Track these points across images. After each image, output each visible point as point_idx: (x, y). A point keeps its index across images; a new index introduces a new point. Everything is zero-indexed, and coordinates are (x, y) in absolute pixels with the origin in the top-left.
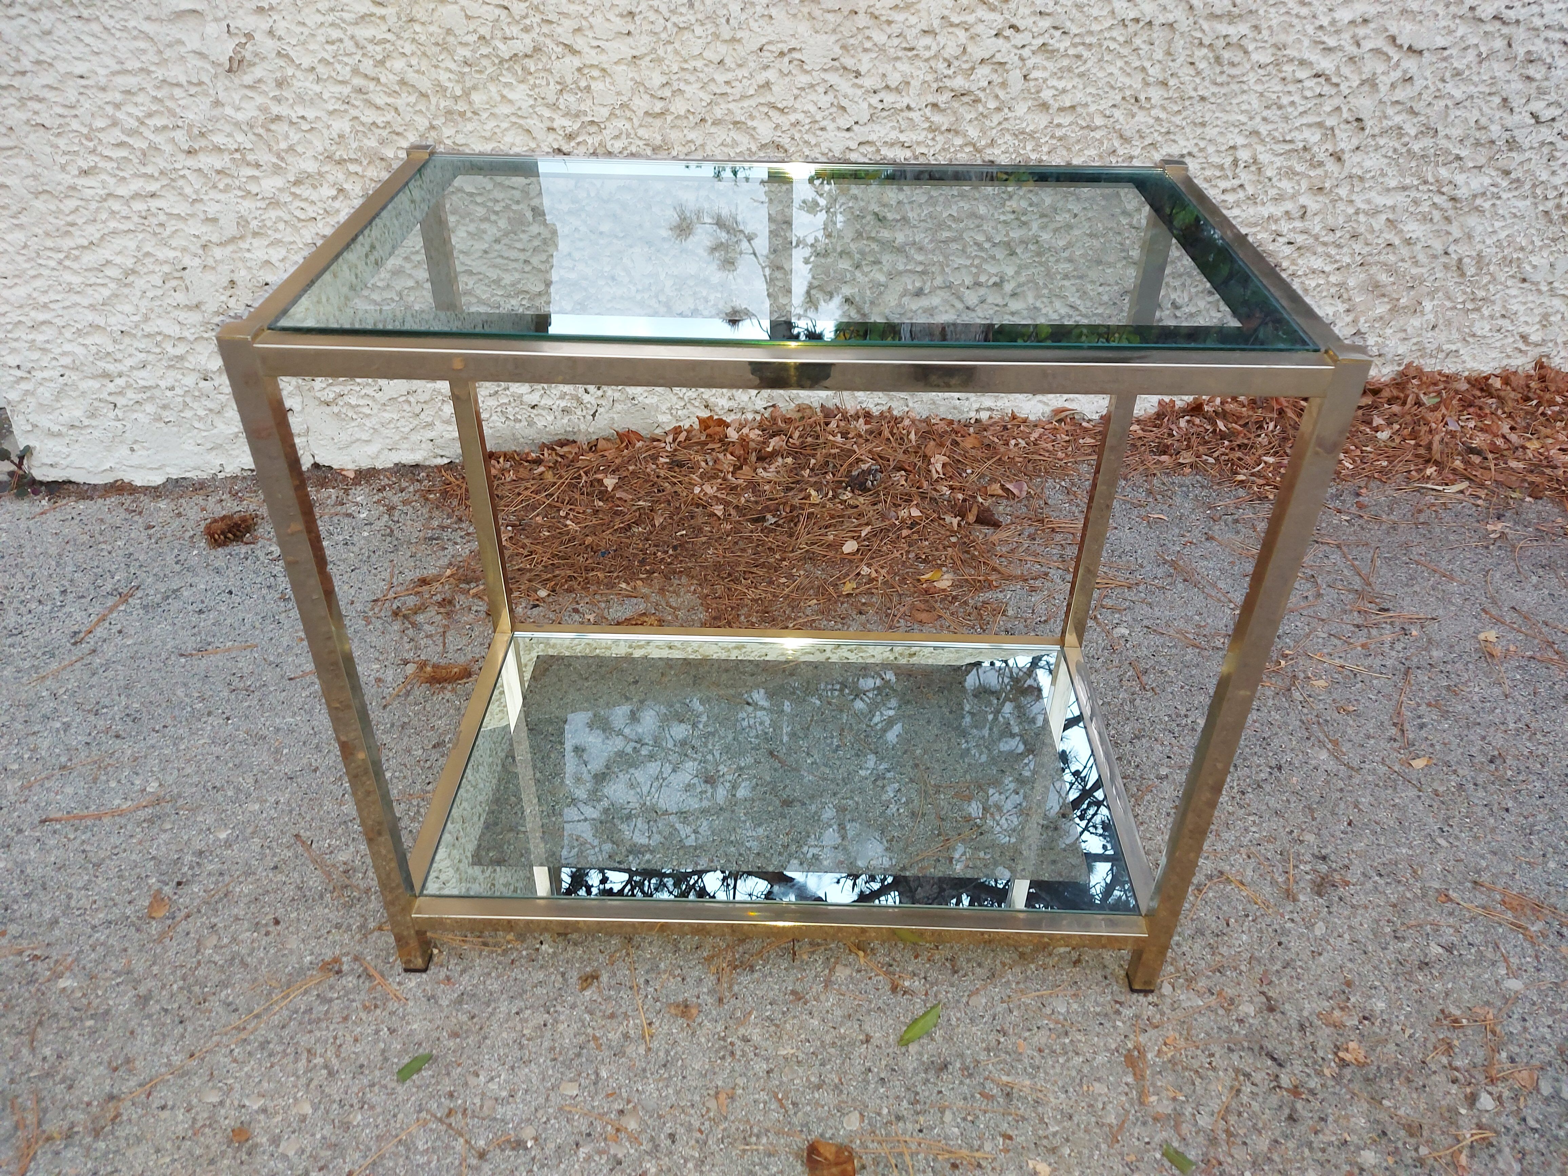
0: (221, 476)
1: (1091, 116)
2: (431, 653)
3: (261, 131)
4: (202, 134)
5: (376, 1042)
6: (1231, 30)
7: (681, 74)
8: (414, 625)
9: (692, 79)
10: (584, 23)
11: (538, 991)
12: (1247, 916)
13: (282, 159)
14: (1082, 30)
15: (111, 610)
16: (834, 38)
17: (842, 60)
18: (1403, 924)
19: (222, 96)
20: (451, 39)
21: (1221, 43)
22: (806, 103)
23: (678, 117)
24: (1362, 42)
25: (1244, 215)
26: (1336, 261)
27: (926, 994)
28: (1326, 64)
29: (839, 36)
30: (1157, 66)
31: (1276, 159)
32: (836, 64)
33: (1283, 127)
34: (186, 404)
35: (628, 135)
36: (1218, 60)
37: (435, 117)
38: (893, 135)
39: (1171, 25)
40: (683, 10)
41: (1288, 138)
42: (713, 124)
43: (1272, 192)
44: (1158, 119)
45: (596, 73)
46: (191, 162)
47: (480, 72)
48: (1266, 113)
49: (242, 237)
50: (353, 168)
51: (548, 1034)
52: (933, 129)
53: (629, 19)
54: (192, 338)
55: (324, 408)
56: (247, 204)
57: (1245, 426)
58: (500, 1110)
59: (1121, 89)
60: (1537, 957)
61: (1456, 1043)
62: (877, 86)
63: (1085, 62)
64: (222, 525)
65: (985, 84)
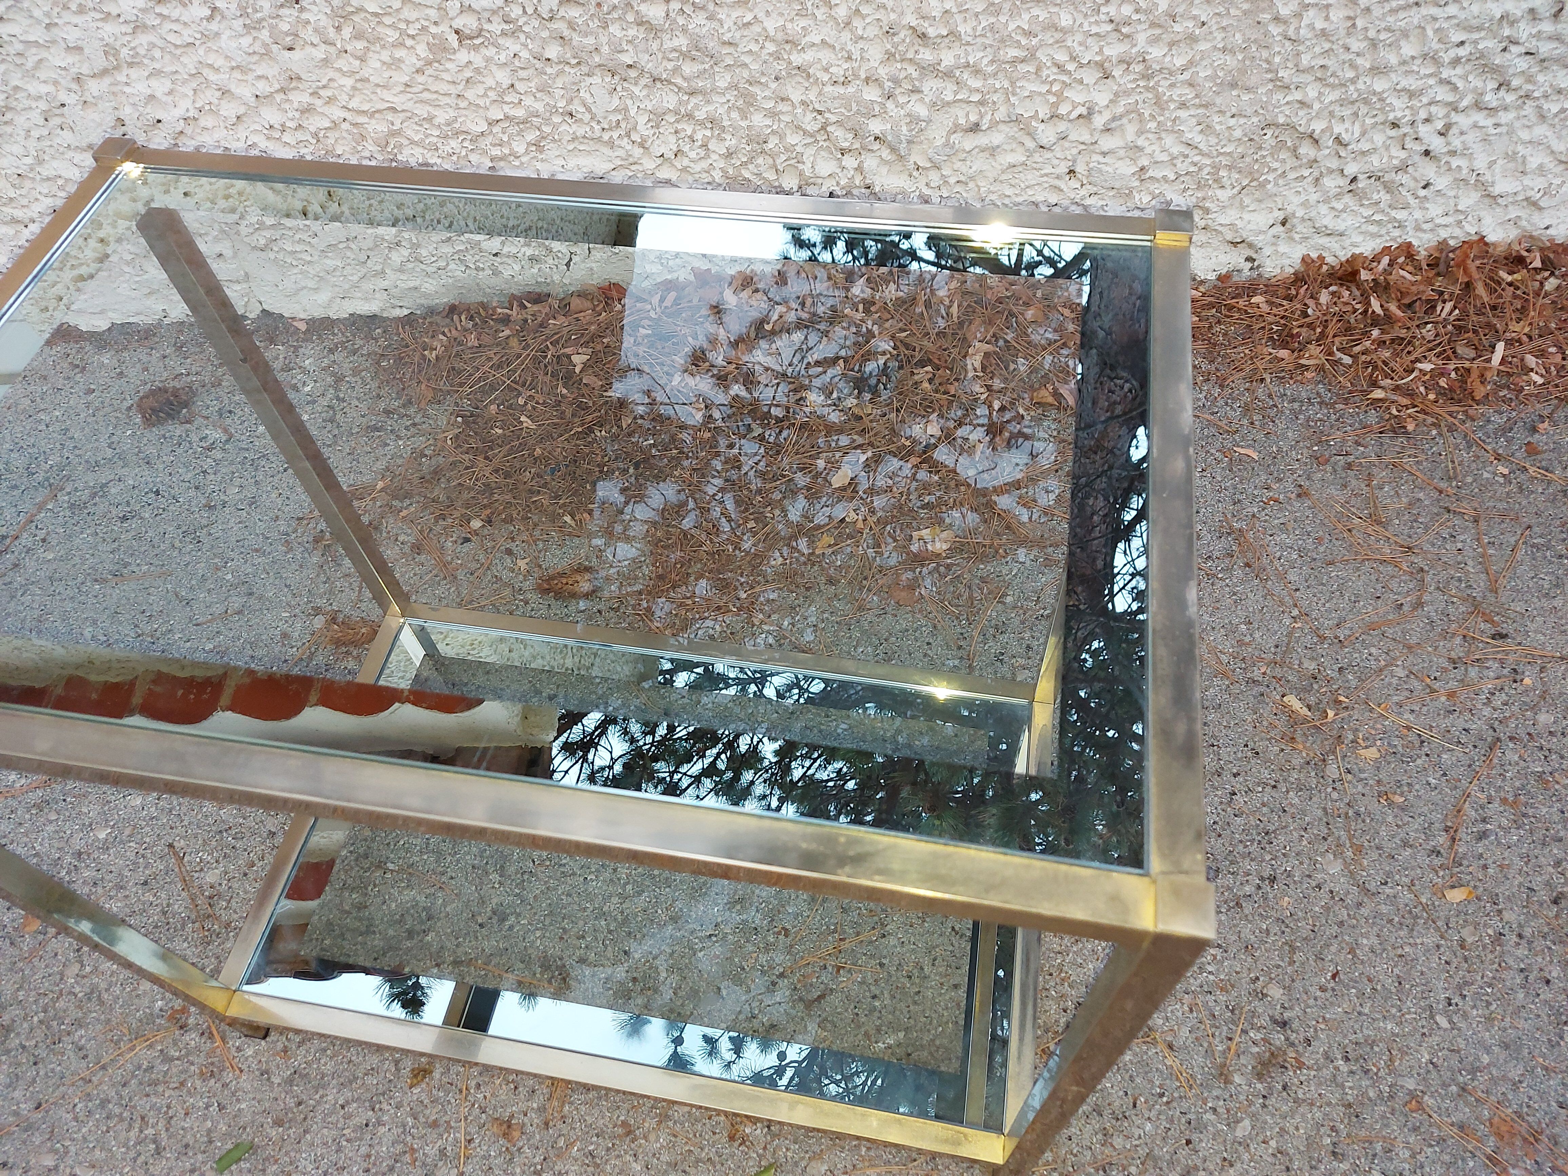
0: (166, 322)
2: (345, 601)
5: (205, 1117)
11: (368, 1081)
12: (1162, 1095)
15: (41, 507)
18: (1349, 1135)
27: (765, 1148)
49: (115, 69)
51: (368, 1137)
55: (259, 253)
56: (109, 29)
57: (1410, 306)
64: (152, 402)
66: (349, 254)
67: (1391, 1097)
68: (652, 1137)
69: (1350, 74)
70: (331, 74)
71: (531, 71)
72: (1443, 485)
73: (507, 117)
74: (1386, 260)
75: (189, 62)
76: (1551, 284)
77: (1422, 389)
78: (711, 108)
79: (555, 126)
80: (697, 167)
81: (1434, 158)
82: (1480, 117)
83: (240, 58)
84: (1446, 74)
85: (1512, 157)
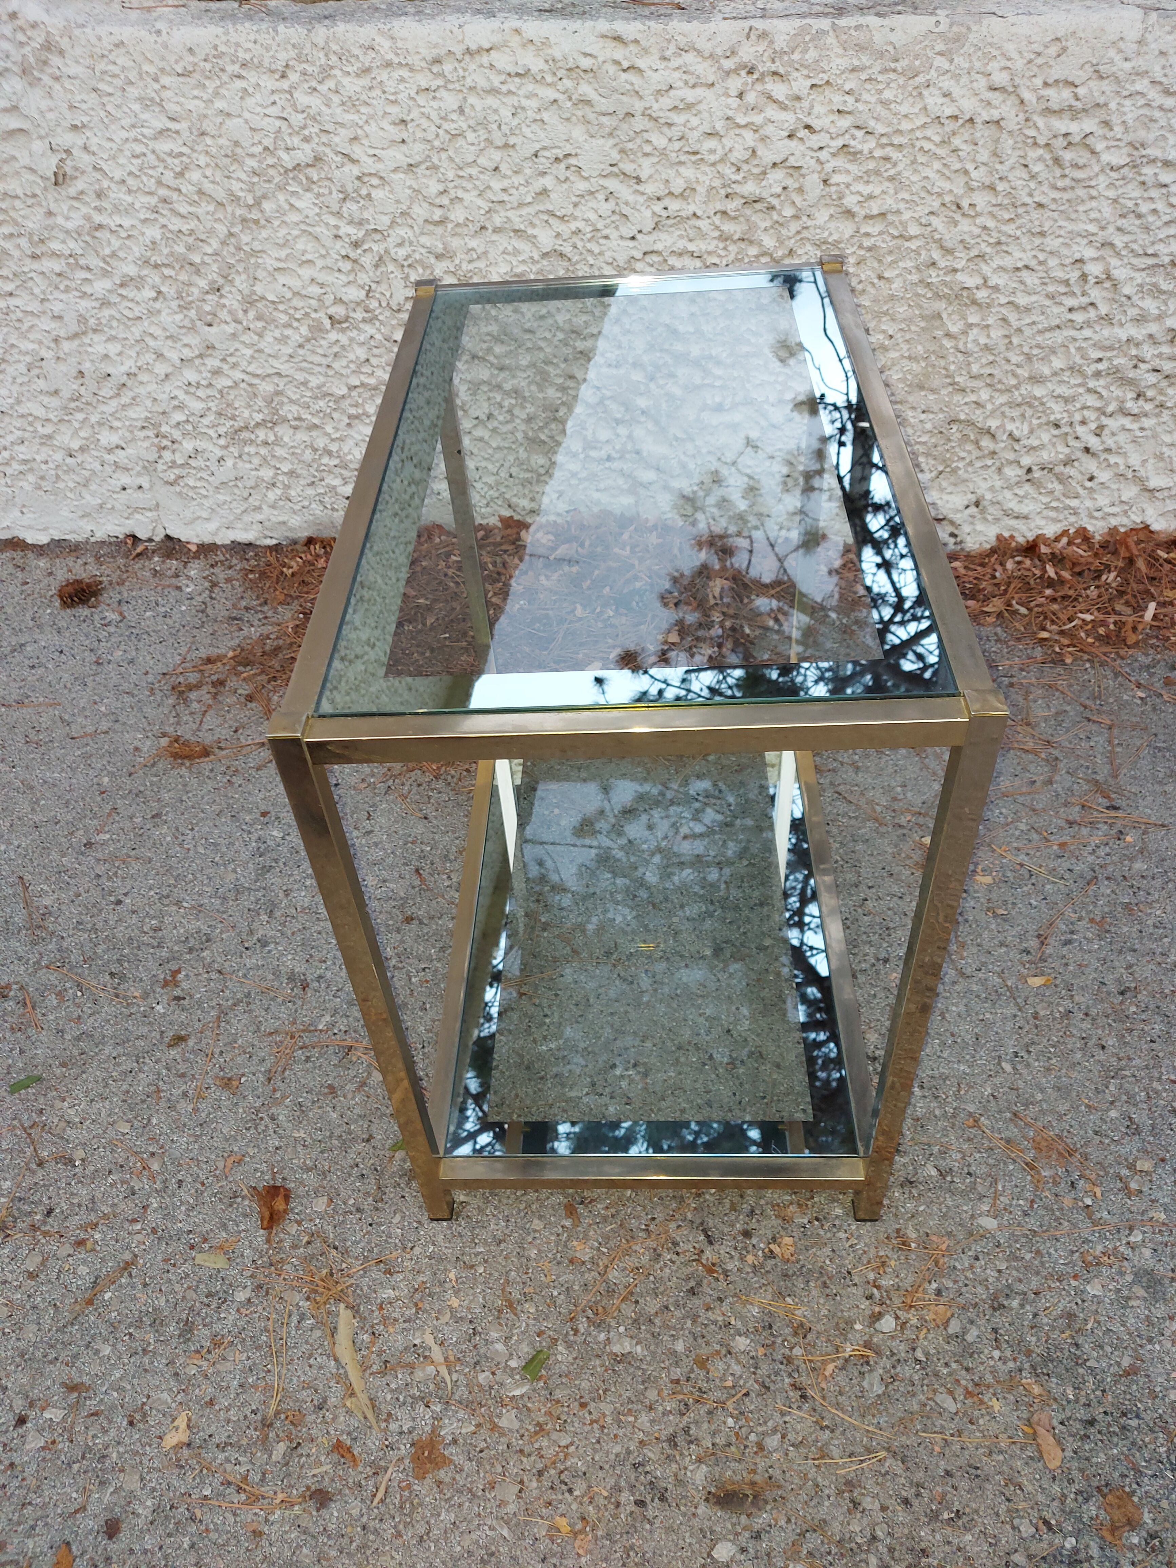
0: (93, 540)
1: (904, 225)
2: (186, 732)
3: (88, 238)
4: (42, 241)
5: (8, 1057)
6: (1074, 128)
7: (458, 182)
8: (185, 700)
9: (469, 186)
10: (360, 132)
11: (137, 1043)
13: (108, 264)
14: (889, 130)
16: (611, 142)
17: (621, 165)
18: (913, 1139)
19: (53, 207)
20: (239, 150)
21: (1061, 142)
22: (587, 211)
23: (458, 225)
25: (1096, 337)
29: (617, 140)
30: (982, 169)
31: (1137, 275)
32: (615, 169)
33: (1143, 238)
34: (58, 477)
35: (411, 243)
36: (1057, 161)
37: (233, 224)
38: (681, 244)
39: (998, 122)
40: (454, 116)
41: (1150, 251)
42: (494, 231)
43: (1132, 312)
44: (985, 228)
45: (375, 181)
46: (36, 265)
47: (269, 181)
48: (1121, 222)
49: (84, 333)
50: (167, 272)
51: (129, 1079)
52: (724, 238)
53: (402, 127)
54: (55, 420)
55: (169, 487)
56: (84, 304)
57: (1080, 574)
58: (68, 1131)
59: (939, 195)
60: (1032, 1201)
61: (893, 1263)
62: (661, 193)
63: (895, 165)
64: (70, 589)
65: (779, 190)
66: (236, 491)
67: (954, 1116)
68: (350, 1096)
69: (1013, 382)
70: (237, 345)
71: (383, 350)
72: (1088, 703)
73: (363, 385)
74: (1065, 540)
75: (137, 331)
77: (1083, 635)
78: (515, 382)
80: (504, 429)
81: (1093, 455)
82: (1127, 422)
83: (173, 330)
84: (1091, 384)
85: (1160, 457)
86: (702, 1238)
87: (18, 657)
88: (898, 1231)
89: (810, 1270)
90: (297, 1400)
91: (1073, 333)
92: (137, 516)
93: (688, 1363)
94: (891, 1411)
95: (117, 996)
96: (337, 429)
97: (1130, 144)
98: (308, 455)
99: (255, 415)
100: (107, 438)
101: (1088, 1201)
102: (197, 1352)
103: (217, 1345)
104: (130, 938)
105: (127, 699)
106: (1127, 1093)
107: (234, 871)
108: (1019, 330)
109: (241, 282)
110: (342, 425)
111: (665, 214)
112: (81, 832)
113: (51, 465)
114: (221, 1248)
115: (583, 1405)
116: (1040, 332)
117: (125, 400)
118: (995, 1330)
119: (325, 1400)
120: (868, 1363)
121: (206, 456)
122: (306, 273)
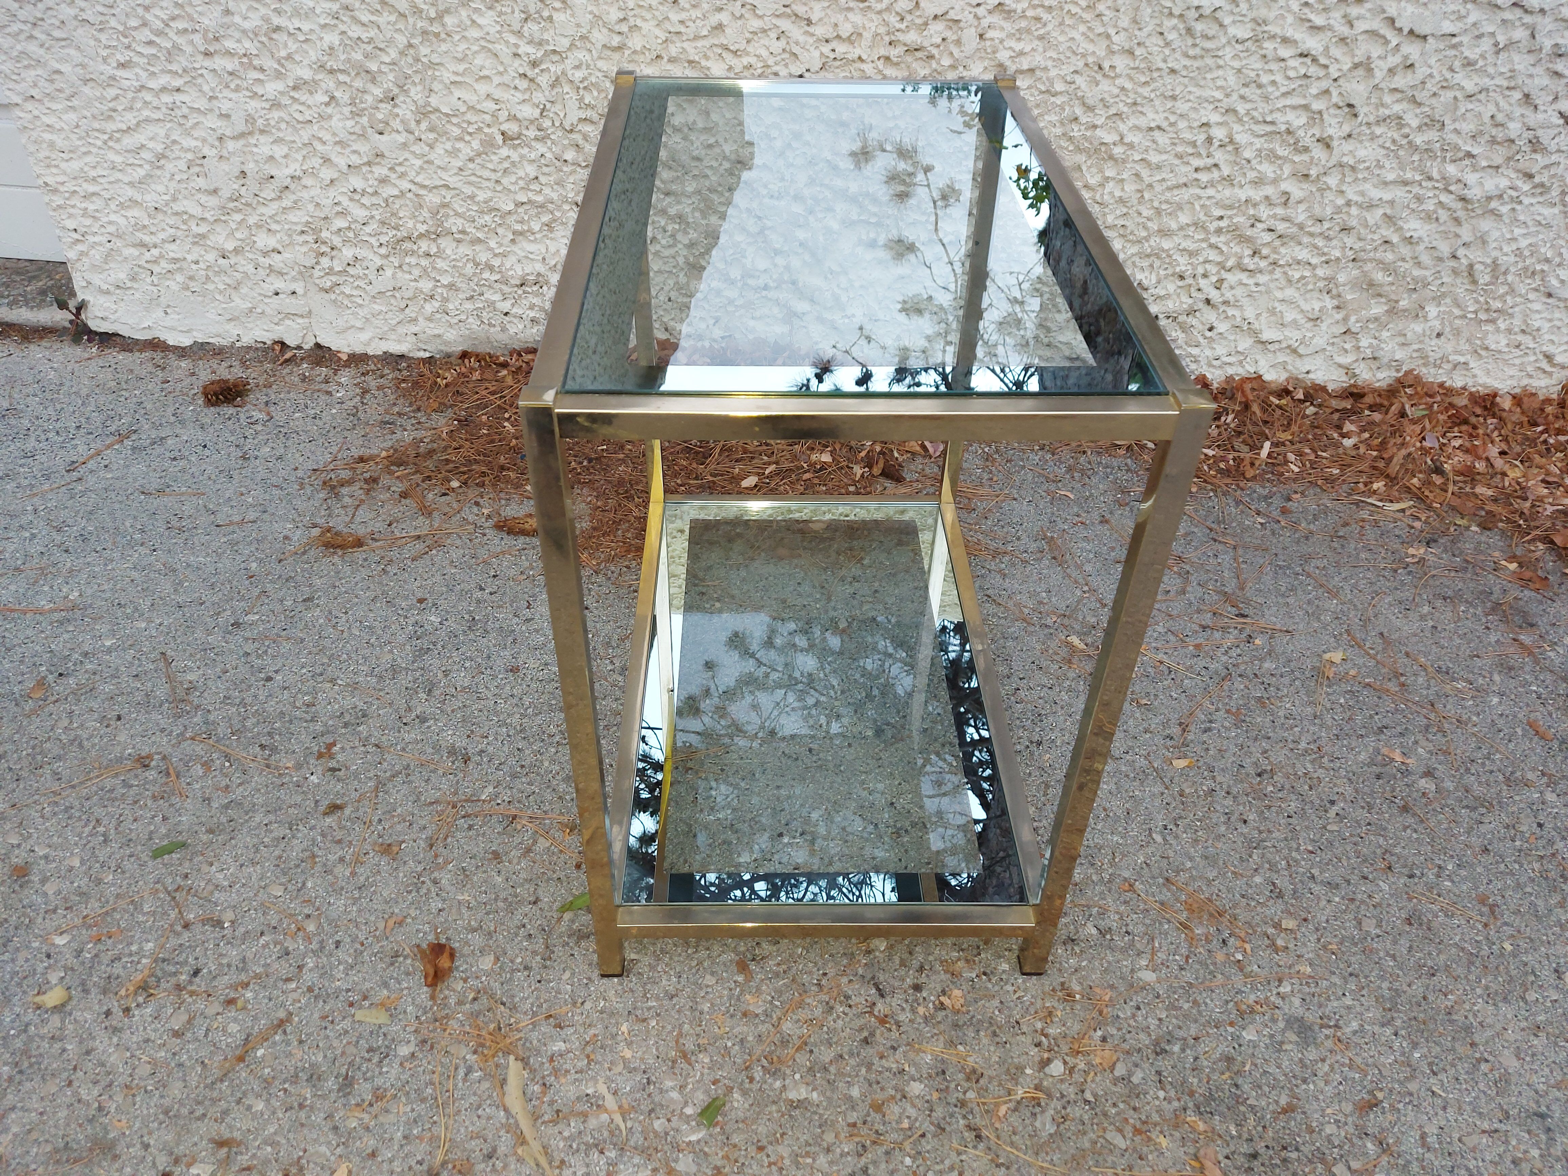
0: (238, 344)
1: (1051, 81)
2: (339, 523)
3: (264, 39)
4: (216, 39)
5: (150, 824)
6: (1204, 1)
7: (638, 11)
8: (337, 494)
9: (648, 16)
11: (290, 811)
13: (283, 66)
15: (108, 447)
17: (794, 7)
18: (1073, 902)
21: (1193, 14)
22: (759, 48)
23: (635, 52)
24: (1355, 23)
25: (1218, 196)
26: (1324, 254)
28: (1313, 44)
30: (1122, 34)
31: (1256, 140)
32: (788, 10)
33: (1263, 107)
34: (208, 278)
35: (588, 67)
36: (1189, 31)
37: (413, 35)
41: (1269, 119)
42: (669, 61)
43: (1251, 175)
44: (1123, 89)
46: (207, 63)
48: (1242, 91)
49: (250, 133)
50: (342, 77)
51: (282, 845)
54: (212, 219)
55: (324, 294)
56: (254, 104)
58: (216, 894)
59: (1084, 56)
60: (1187, 957)
61: (1059, 1013)
62: (829, 36)
63: (1045, 25)
64: (216, 388)
65: (939, 40)
66: (393, 301)
67: (1110, 881)
68: (515, 861)
69: (1144, 234)
70: (407, 155)
71: (552, 169)
72: (1214, 526)
73: (530, 201)
75: (305, 135)
76: (1310, 410)
77: (1206, 468)
78: (680, 207)
79: (564, 212)
80: (667, 253)
81: (1213, 306)
82: (1244, 277)
83: (343, 135)
84: (1213, 240)
85: (1272, 312)
86: (874, 991)
87: (158, 450)
88: (1063, 984)
89: (979, 1021)
90: (465, 1150)
91: (1198, 191)
92: (288, 322)
93: (863, 1108)
94: (1064, 1149)
95: (268, 766)
96: (501, 245)
97: (1254, 20)
98: (469, 269)
99: (419, 226)
100: (264, 240)
101: (1239, 957)
102: (358, 1105)
103: (379, 1098)
104: (282, 713)
105: (275, 492)
106: (1269, 862)
107: (391, 652)
108: (1150, 186)
109: (416, 92)
110: (506, 241)
111: (832, 56)
112: (229, 613)
113: (202, 265)
114: (382, 1004)
115: (761, 1149)
116: (1169, 189)
117: (286, 203)
118: (1159, 1073)
119: (495, 1150)
120: (1039, 1105)
121: (365, 264)
122: (483, 88)
